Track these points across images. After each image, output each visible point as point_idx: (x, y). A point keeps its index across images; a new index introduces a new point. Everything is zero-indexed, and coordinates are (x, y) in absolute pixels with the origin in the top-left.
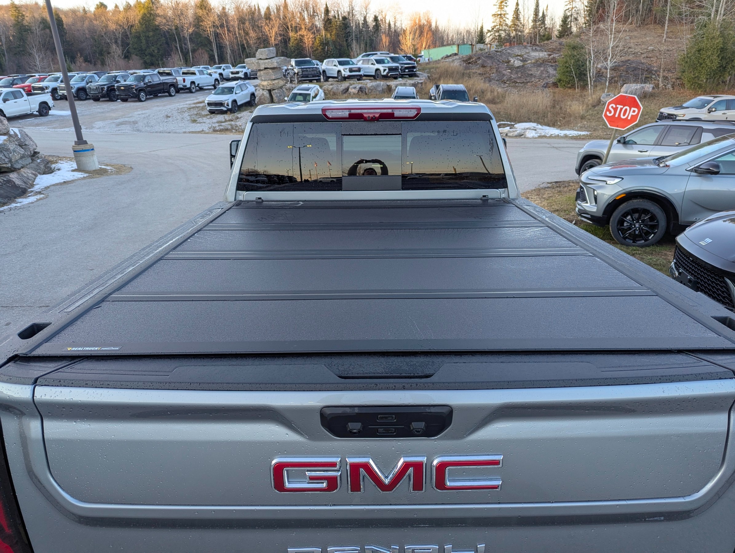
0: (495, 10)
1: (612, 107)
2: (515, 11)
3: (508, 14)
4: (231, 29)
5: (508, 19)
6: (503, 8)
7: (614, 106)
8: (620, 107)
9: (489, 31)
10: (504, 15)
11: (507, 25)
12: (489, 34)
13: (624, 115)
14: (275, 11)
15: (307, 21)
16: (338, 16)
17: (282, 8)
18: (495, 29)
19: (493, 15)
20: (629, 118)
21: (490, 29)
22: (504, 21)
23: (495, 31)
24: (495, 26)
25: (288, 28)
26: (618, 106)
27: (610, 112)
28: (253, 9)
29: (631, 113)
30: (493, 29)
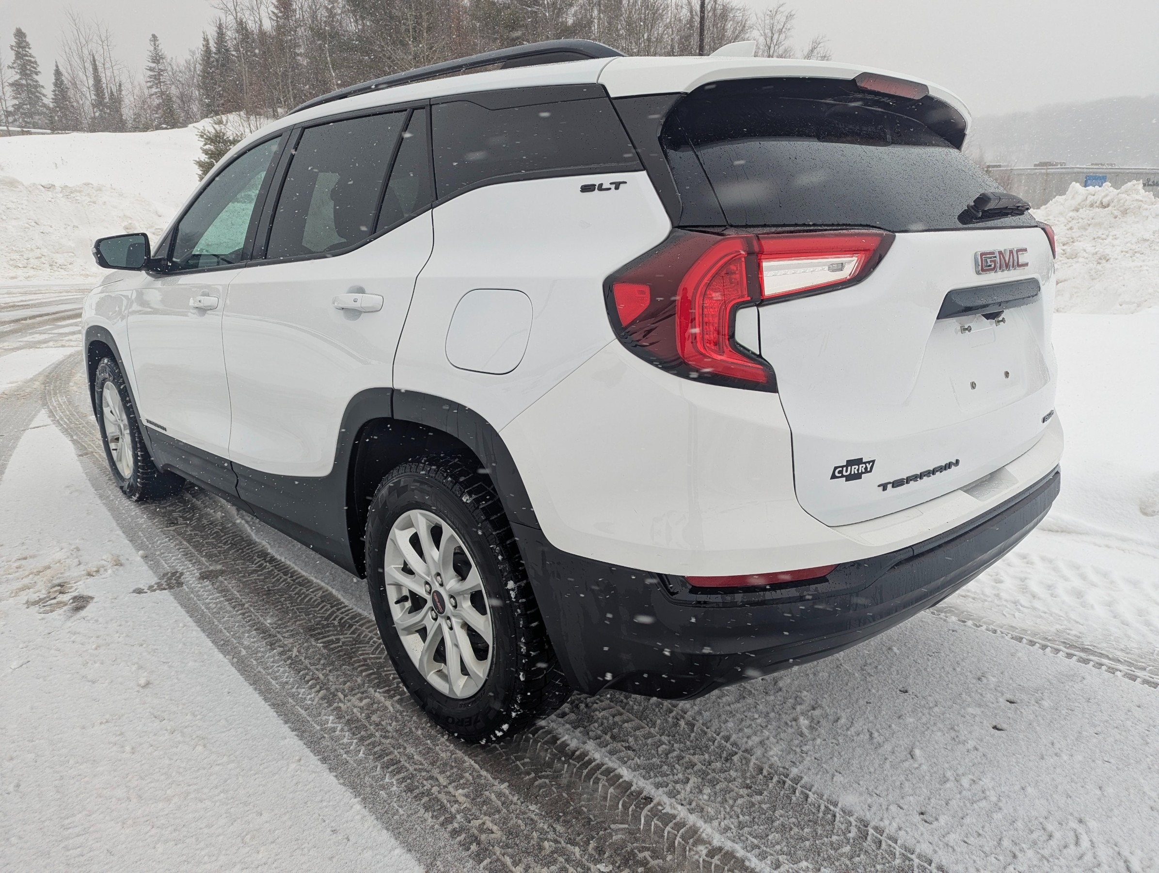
2: (55, 85)
3: (43, 87)
5: (44, 96)
6: (30, 75)
11: (44, 105)
22: (37, 96)
23: (22, 114)
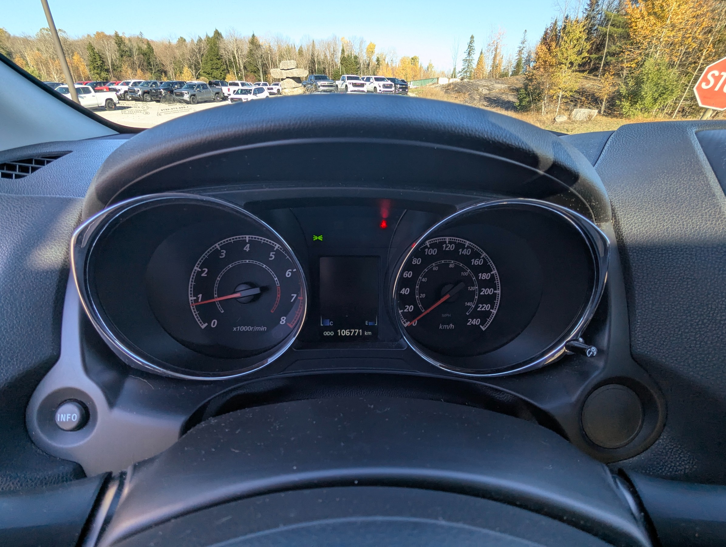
0: (465, 56)
4: (274, 61)
9: (460, 72)
10: (472, 60)
12: (459, 74)
14: (306, 49)
15: (329, 58)
16: (351, 55)
17: (311, 47)
18: (464, 71)
19: (463, 60)
21: (461, 70)
24: (464, 69)
25: (315, 62)
28: (290, 46)
30: (462, 70)
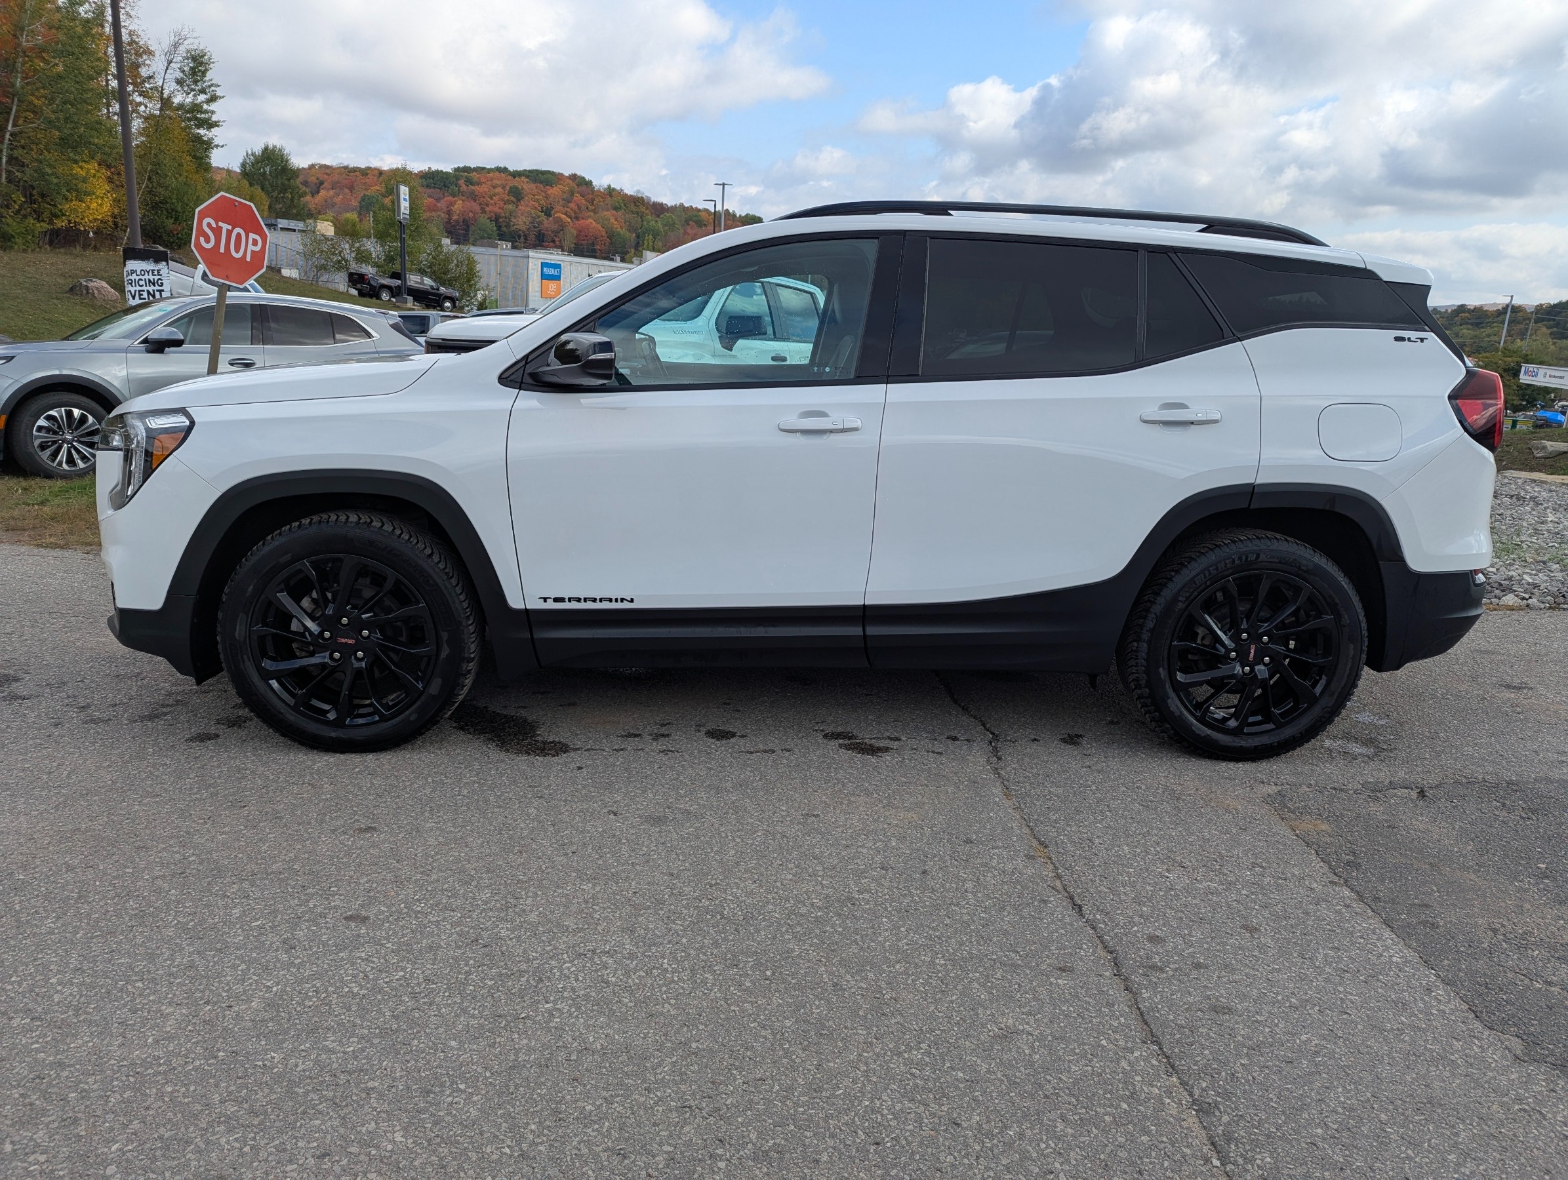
1: (209, 225)
7: (214, 225)
8: (225, 227)
13: (237, 251)
20: (248, 259)
26: (221, 224)
27: (208, 240)
29: (251, 247)
